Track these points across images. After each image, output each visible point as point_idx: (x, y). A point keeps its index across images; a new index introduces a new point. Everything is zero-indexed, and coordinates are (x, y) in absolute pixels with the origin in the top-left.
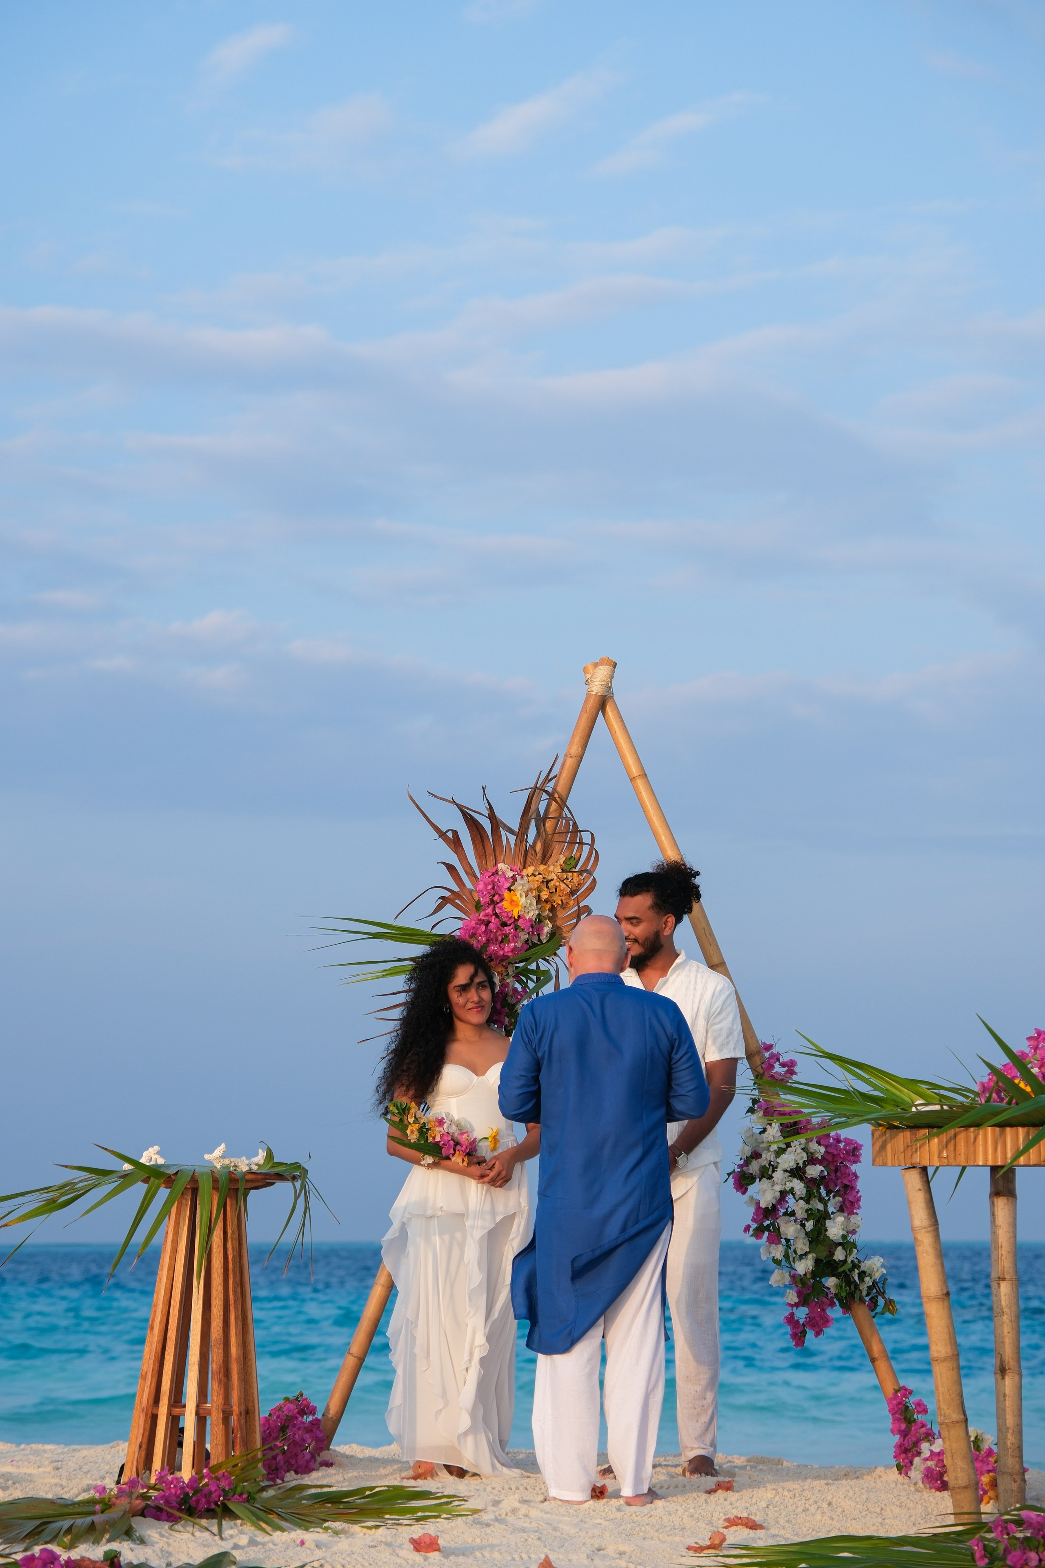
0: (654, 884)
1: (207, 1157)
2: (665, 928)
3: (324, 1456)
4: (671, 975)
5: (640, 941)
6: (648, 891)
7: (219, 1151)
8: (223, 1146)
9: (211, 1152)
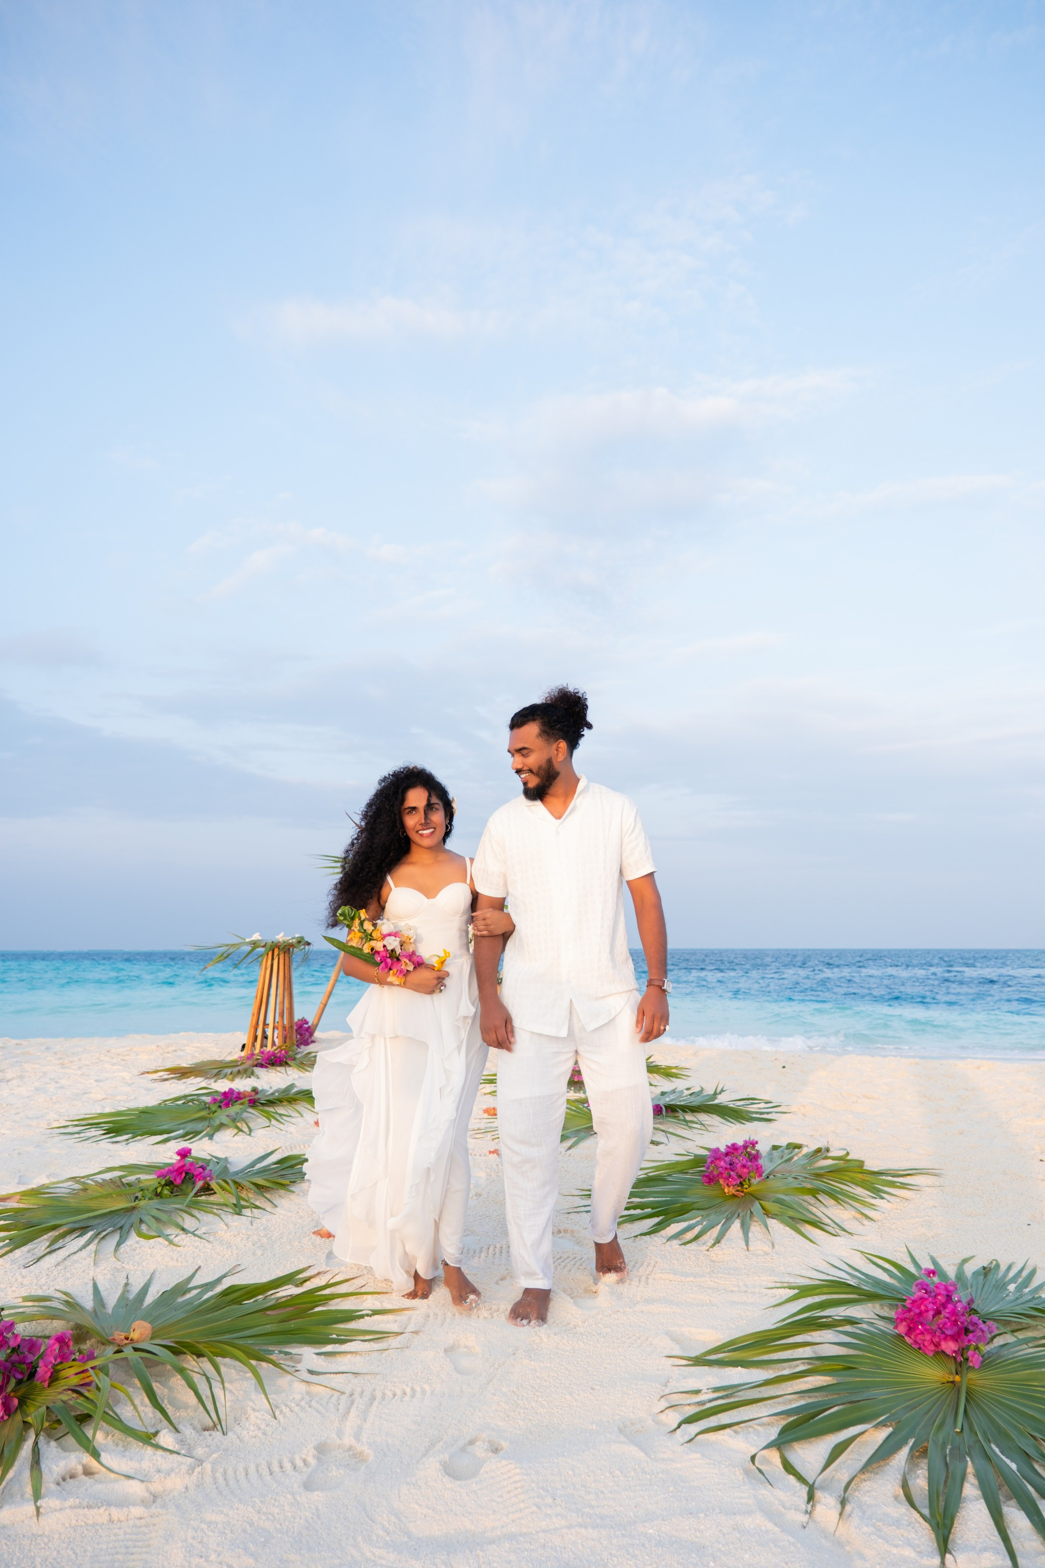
0: (539, 713)
1: (277, 937)
2: (557, 754)
3: (313, 1038)
4: (577, 798)
5: (534, 771)
6: (534, 720)
7: (281, 935)
8: (283, 933)
9: (278, 935)
